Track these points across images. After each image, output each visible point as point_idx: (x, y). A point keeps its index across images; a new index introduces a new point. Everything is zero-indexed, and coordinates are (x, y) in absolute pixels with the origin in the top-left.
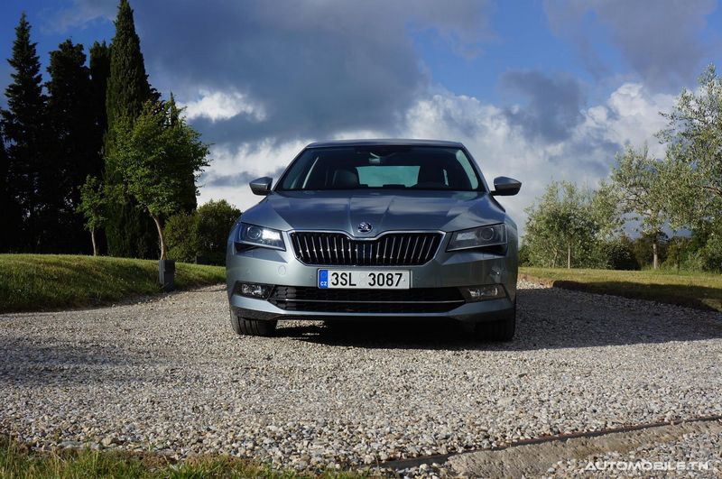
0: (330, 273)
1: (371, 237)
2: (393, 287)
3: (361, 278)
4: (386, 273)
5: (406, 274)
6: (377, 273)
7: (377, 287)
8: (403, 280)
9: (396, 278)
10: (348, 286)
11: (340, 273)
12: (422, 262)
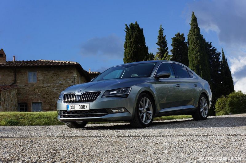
0: (70, 106)
1: (80, 93)
2: (85, 109)
3: (77, 107)
4: (83, 105)
5: (88, 105)
6: (81, 105)
7: (81, 109)
8: (88, 106)
9: (86, 106)
10: (74, 110)
11: (72, 105)
12: (93, 101)
